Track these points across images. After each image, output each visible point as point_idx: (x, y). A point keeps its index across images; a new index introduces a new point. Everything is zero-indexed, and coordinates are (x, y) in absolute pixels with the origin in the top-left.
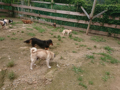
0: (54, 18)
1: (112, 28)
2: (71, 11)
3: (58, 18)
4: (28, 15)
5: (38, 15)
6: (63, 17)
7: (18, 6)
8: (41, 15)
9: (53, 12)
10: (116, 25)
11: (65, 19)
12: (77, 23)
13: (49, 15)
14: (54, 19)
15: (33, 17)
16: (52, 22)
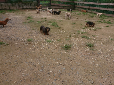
0: (98, 8)
2: (111, 3)
3: (101, 8)
4: (82, 8)
5: (88, 7)
6: (105, 7)
7: (78, 3)
8: (90, 7)
9: (98, 4)
11: (106, 9)
13: (96, 7)
15: (86, 9)
16: (96, 11)
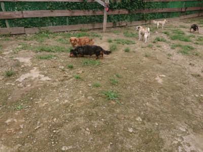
0: (16, 14)
1: (115, 15)
6: (40, 9)
10: (119, 10)
12: (73, 17)
14: (17, 17)
